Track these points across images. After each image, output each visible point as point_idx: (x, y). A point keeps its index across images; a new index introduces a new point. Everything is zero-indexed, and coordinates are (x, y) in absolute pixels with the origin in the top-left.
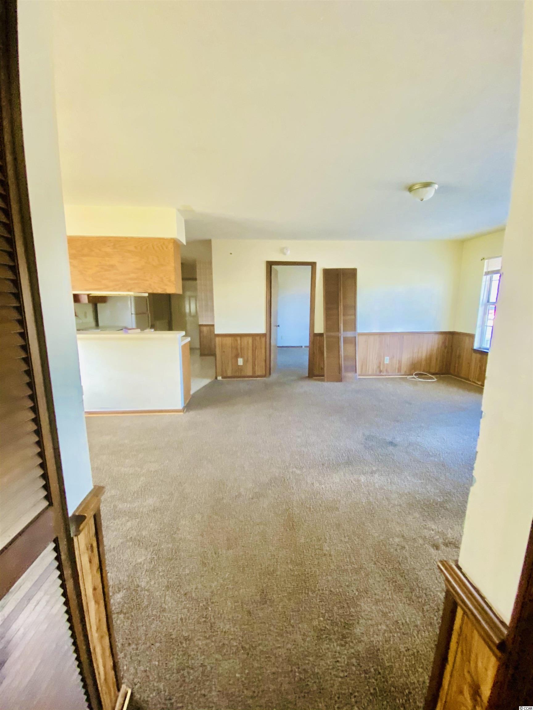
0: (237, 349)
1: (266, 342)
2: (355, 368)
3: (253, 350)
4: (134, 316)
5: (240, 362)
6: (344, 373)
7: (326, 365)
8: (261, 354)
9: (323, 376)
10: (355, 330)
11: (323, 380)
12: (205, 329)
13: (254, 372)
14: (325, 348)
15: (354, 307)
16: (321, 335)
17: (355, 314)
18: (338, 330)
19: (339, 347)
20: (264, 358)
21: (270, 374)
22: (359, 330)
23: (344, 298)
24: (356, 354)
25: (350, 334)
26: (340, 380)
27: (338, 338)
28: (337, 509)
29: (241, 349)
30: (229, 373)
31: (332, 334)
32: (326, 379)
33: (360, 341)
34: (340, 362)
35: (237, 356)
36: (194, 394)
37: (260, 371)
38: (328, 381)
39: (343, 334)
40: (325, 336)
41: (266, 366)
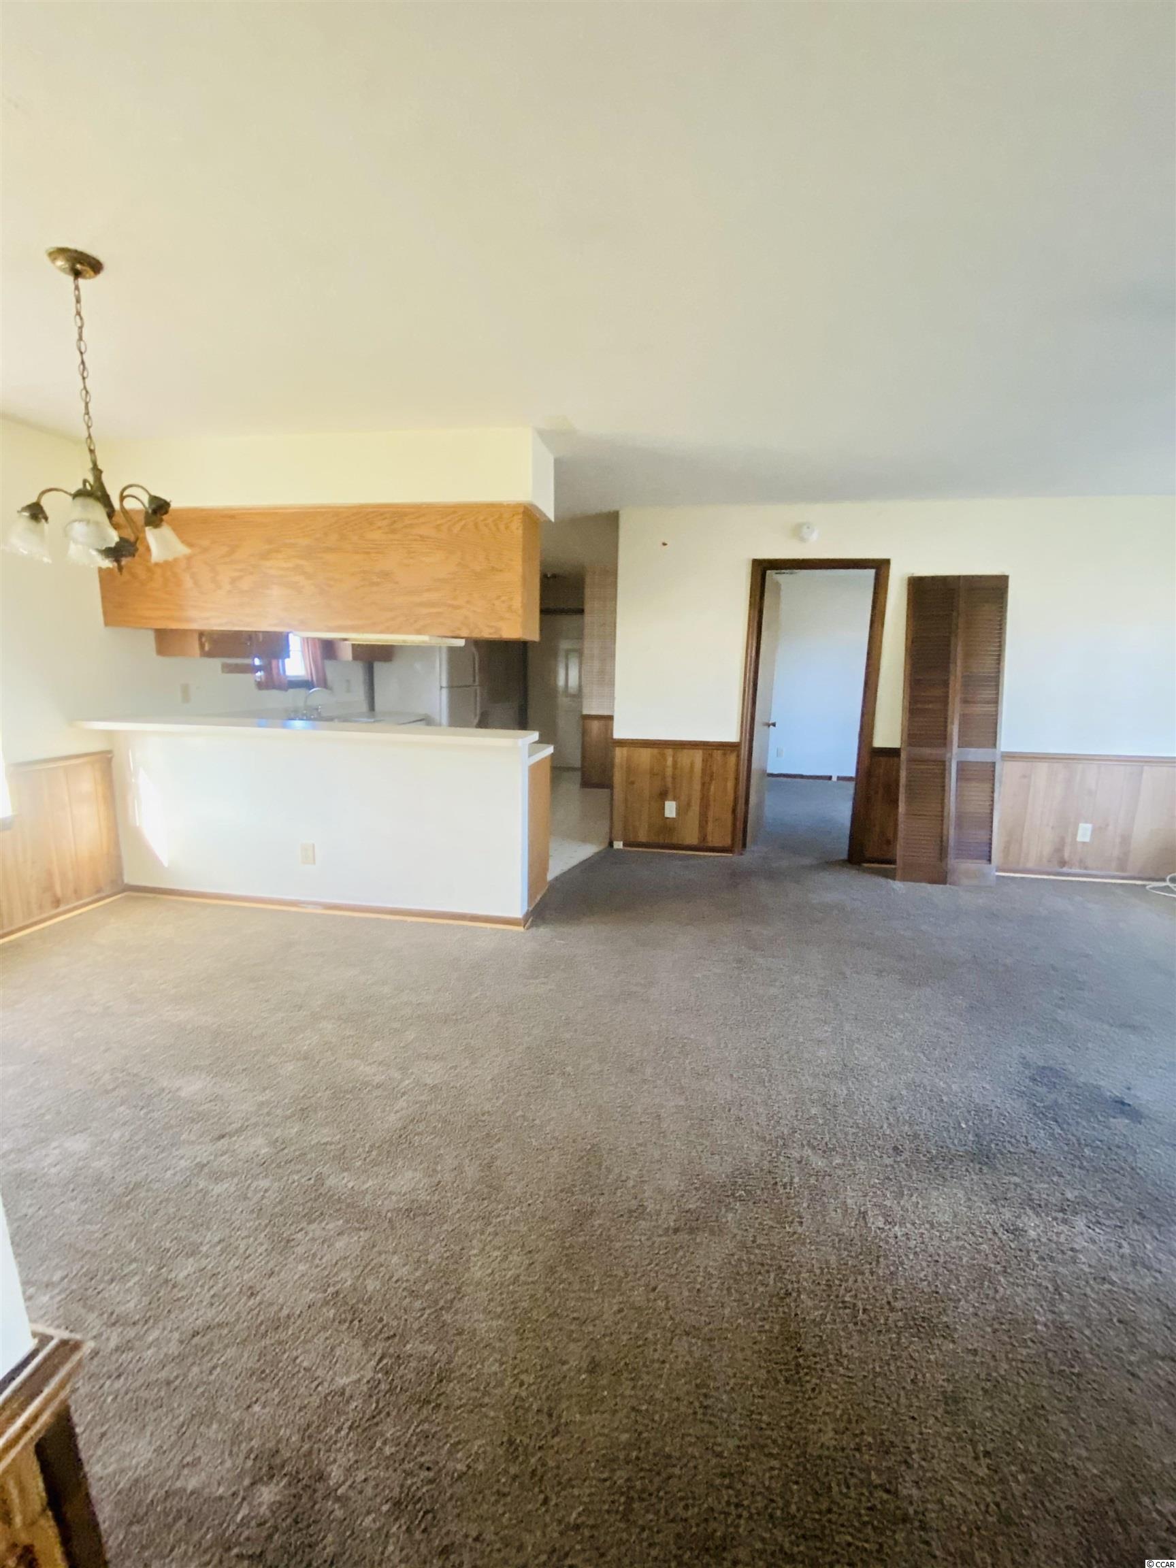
0: (664, 778)
1: (738, 765)
2: (987, 849)
3: (703, 784)
4: (445, 692)
5: (670, 809)
6: (952, 862)
7: (901, 834)
8: (723, 792)
9: (892, 862)
10: (994, 745)
11: (890, 875)
12: (595, 726)
13: (704, 838)
14: (902, 790)
15: (995, 680)
16: (893, 753)
17: (996, 701)
18: (943, 739)
19: (943, 788)
20: (731, 804)
21: (744, 845)
22: (1006, 743)
23: (968, 656)
24: (992, 810)
25: (976, 755)
26: (940, 877)
27: (942, 764)
28: (948, 1332)
29: (674, 778)
30: (643, 837)
31: (927, 752)
32: (899, 872)
33: (1007, 775)
34: (945, 832)
35: (663, 796)
36: (556, 879)
37: (719, 835)
38: (904, 879)
39: (956, 754)
40: (903, 756)
41: (734, 825)
